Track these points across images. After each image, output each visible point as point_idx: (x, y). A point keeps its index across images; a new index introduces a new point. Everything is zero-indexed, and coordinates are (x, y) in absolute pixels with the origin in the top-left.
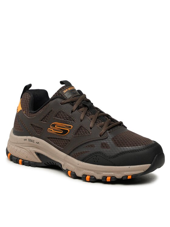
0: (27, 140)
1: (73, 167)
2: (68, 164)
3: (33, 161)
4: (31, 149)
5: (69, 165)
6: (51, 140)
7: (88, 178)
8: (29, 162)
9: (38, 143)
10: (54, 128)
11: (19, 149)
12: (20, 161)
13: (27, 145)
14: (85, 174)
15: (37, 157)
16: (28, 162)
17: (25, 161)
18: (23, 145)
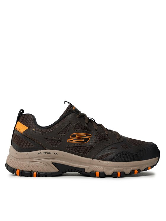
0: (43, 153)
1: (102, 167)
2: (95, 166)
3: (50, 171)
4: (47, 160)
5: (97, 167)
6: (71, 150)
7: (119, 174)
8: (46, 173)
9: (57, 154)
10: (75, 138)
11: (32, 163)
12: (35, 173)
13: (42, 158)
14: (116, 171)
15: (54, 167)
16: (44, 173)
17: (41, 173)
18: (37, 158)
